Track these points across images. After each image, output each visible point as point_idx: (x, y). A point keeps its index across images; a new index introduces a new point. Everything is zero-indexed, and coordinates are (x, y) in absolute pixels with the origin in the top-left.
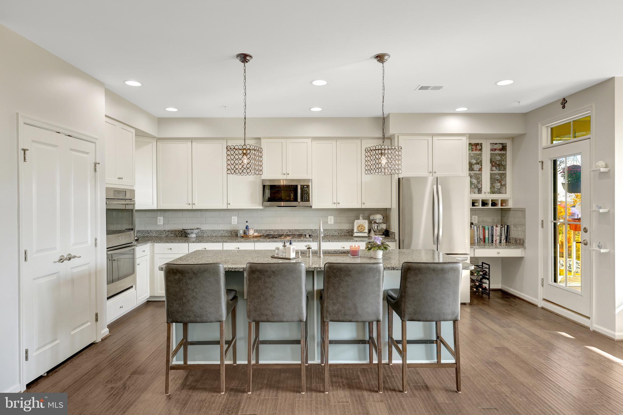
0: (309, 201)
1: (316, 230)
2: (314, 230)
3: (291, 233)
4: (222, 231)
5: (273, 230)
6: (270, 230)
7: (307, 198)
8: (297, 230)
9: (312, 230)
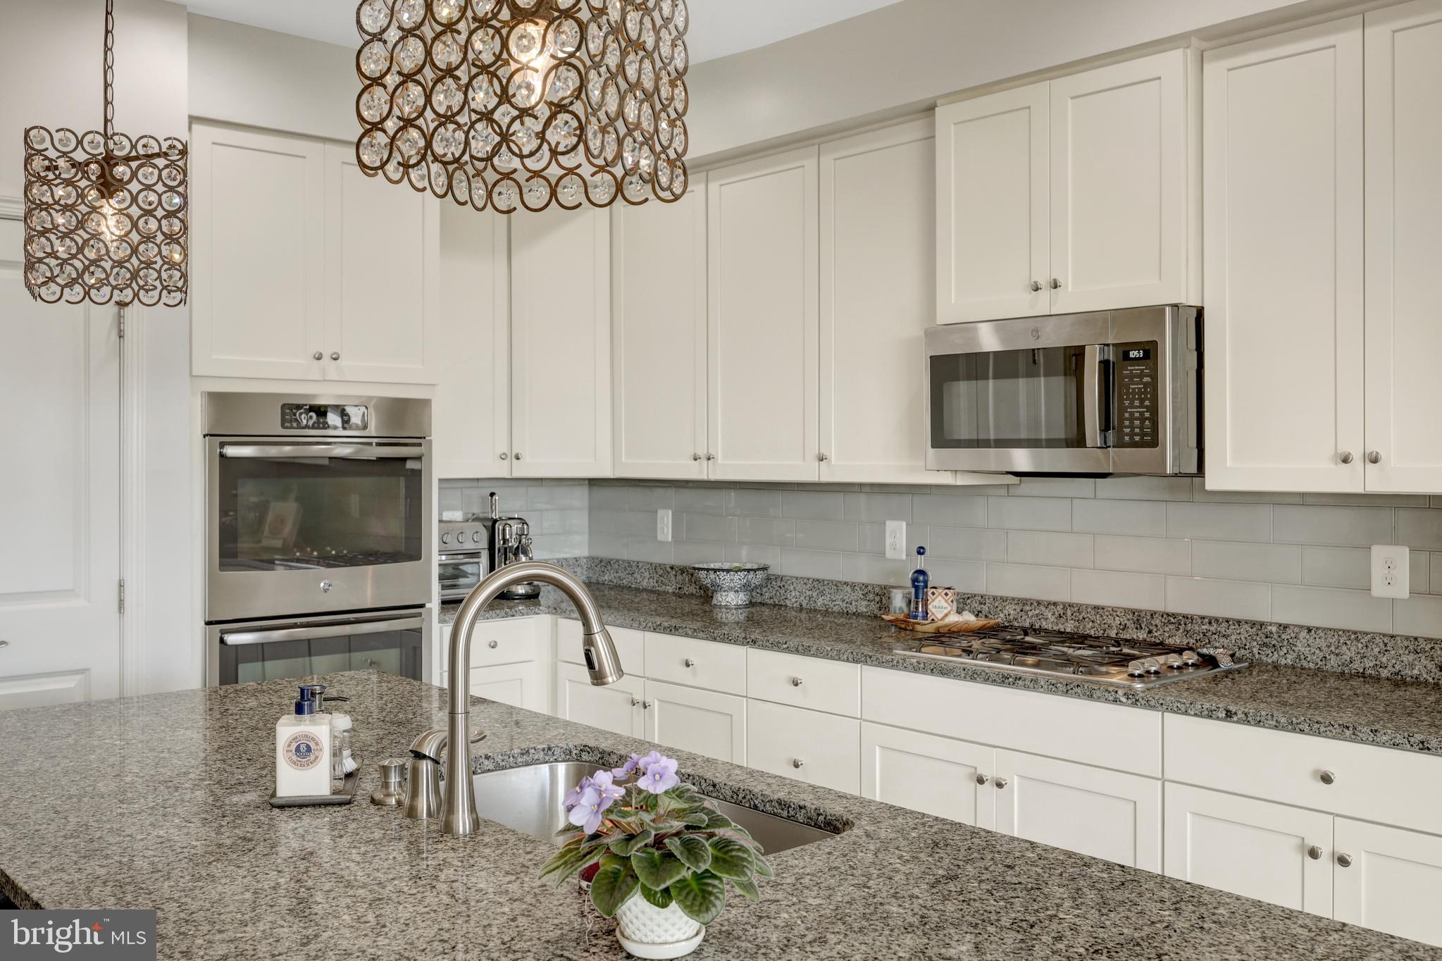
0: (1154, 442)
1: (1286, 627)
2: (1274, 629)
3: (1142, 635)
4: (848, 589)
5: (1055, 604)
6: (1039, 603)
7: (1142, 422)
8: (1174, 615)
9: (1262, 624)
